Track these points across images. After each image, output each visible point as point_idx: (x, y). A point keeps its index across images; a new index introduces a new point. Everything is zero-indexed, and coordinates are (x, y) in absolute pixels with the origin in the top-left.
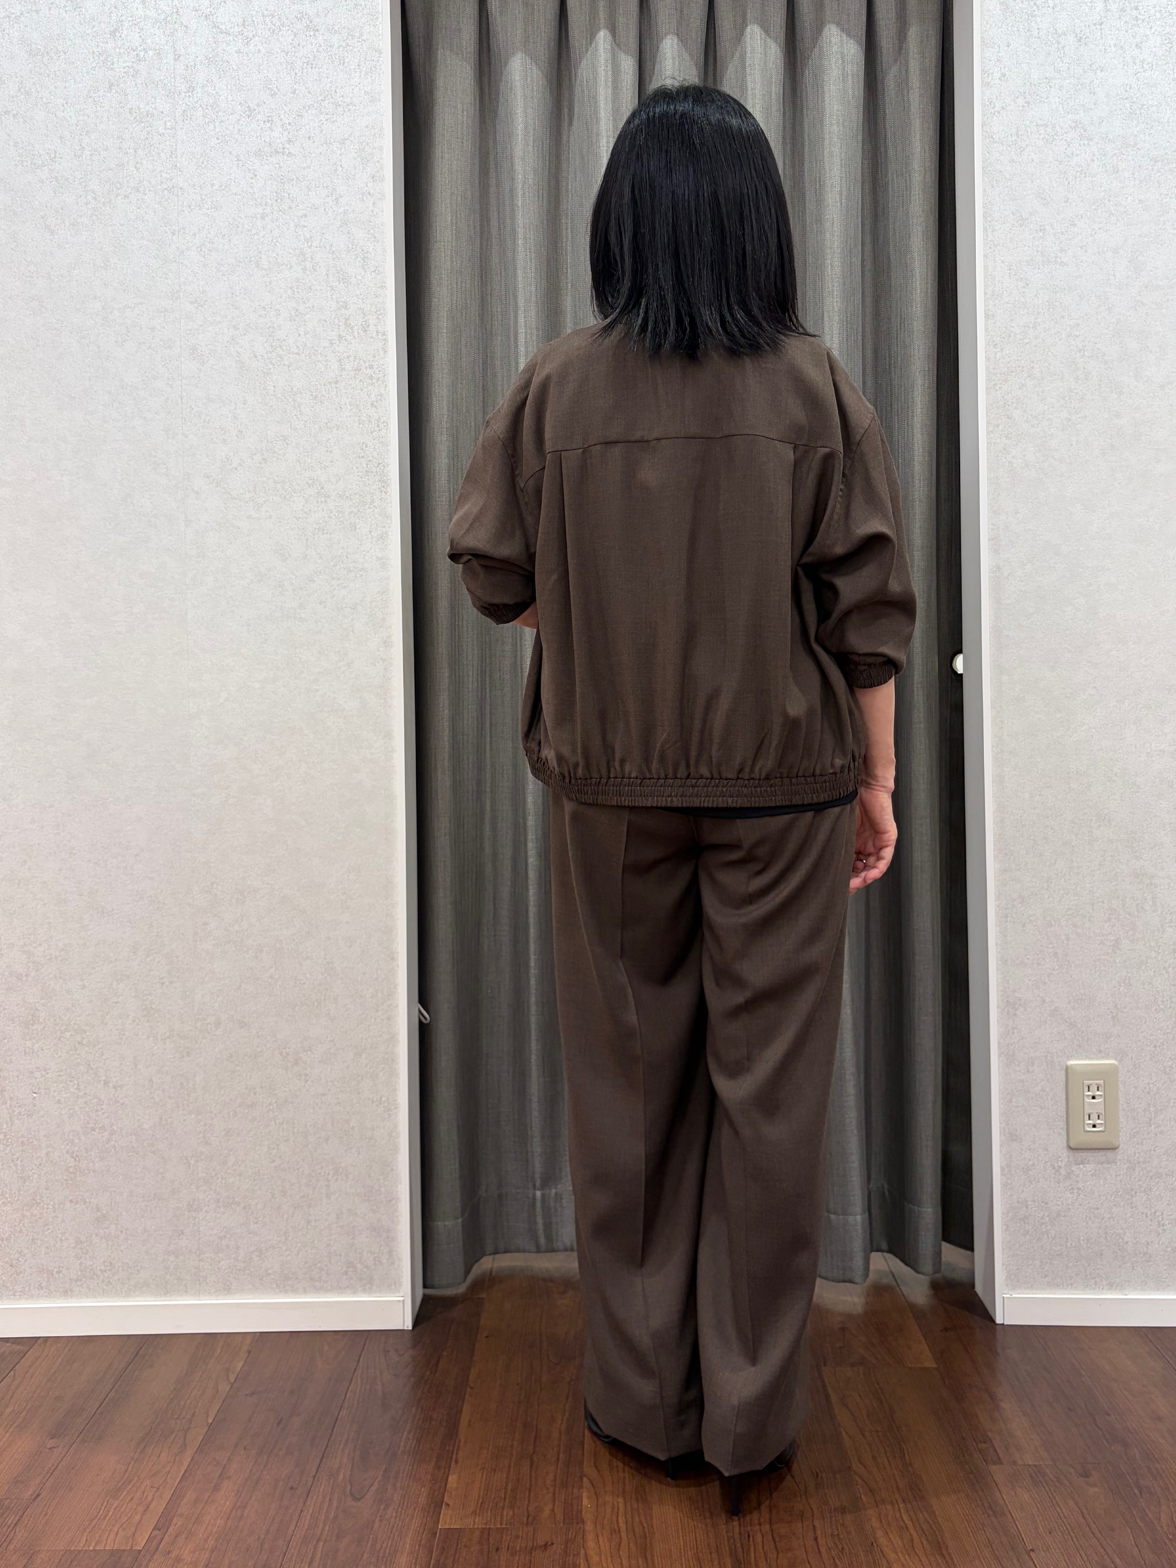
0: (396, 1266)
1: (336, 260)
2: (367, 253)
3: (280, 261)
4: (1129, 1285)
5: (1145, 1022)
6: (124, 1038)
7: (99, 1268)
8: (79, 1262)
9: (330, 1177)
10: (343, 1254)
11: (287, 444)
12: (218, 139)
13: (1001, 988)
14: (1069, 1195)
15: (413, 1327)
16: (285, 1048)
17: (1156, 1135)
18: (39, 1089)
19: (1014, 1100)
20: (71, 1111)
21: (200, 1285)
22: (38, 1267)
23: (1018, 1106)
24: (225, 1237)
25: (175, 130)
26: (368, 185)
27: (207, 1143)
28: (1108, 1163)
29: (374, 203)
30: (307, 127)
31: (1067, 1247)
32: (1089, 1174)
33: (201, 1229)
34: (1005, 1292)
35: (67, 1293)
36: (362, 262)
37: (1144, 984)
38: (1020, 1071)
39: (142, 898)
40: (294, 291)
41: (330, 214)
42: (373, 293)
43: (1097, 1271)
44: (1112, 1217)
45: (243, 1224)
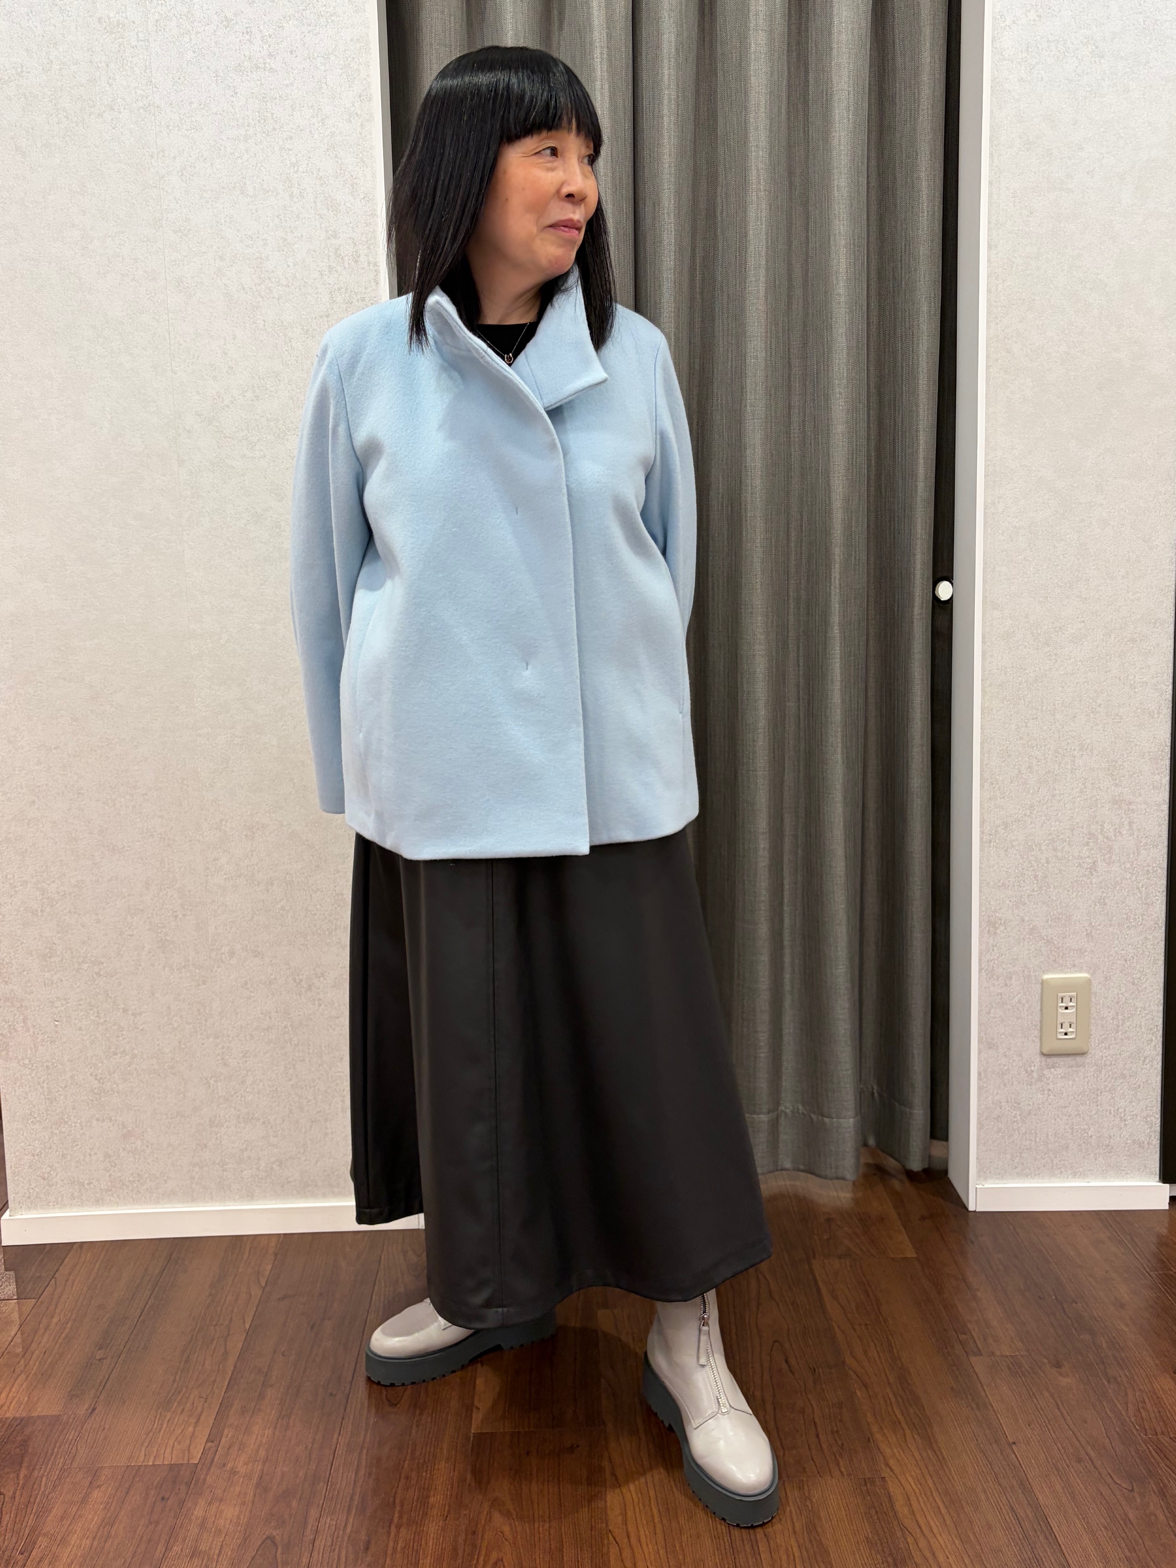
3: (265, 187)
4: (1091, 1174)
5: (1118, 938)
6: (140, 968)
7: (127, 1179)
8: (108, 1174)
13: (983, 909)
14: (1042, 1096)
16: (298, 975)
17: (1122, 1040)
18: (60, 1017)
19: (992, 1012)
20: (93, 1038)
21: (225, 1192)
22: (70, 1180)
23: (995, 1018)
24: (246, 1149)
25: (148, 42)
27: (225, 1064)
28: (1078, 1066)
29: (362, 125)
31: (1036, 1141)
32: (1059, 1076)
33: (224, 1142)
34: (978, 1183)
35: (98, 1202)
36: (351, 188)
37: (1117, 903)
38: (998, 985)
39: (152, 836)
40: (281, 220)
41: (316, 136)
42: (363, 221)
43: (1063, 1162)
44: (1079, 1115)
45: (263, 1137)
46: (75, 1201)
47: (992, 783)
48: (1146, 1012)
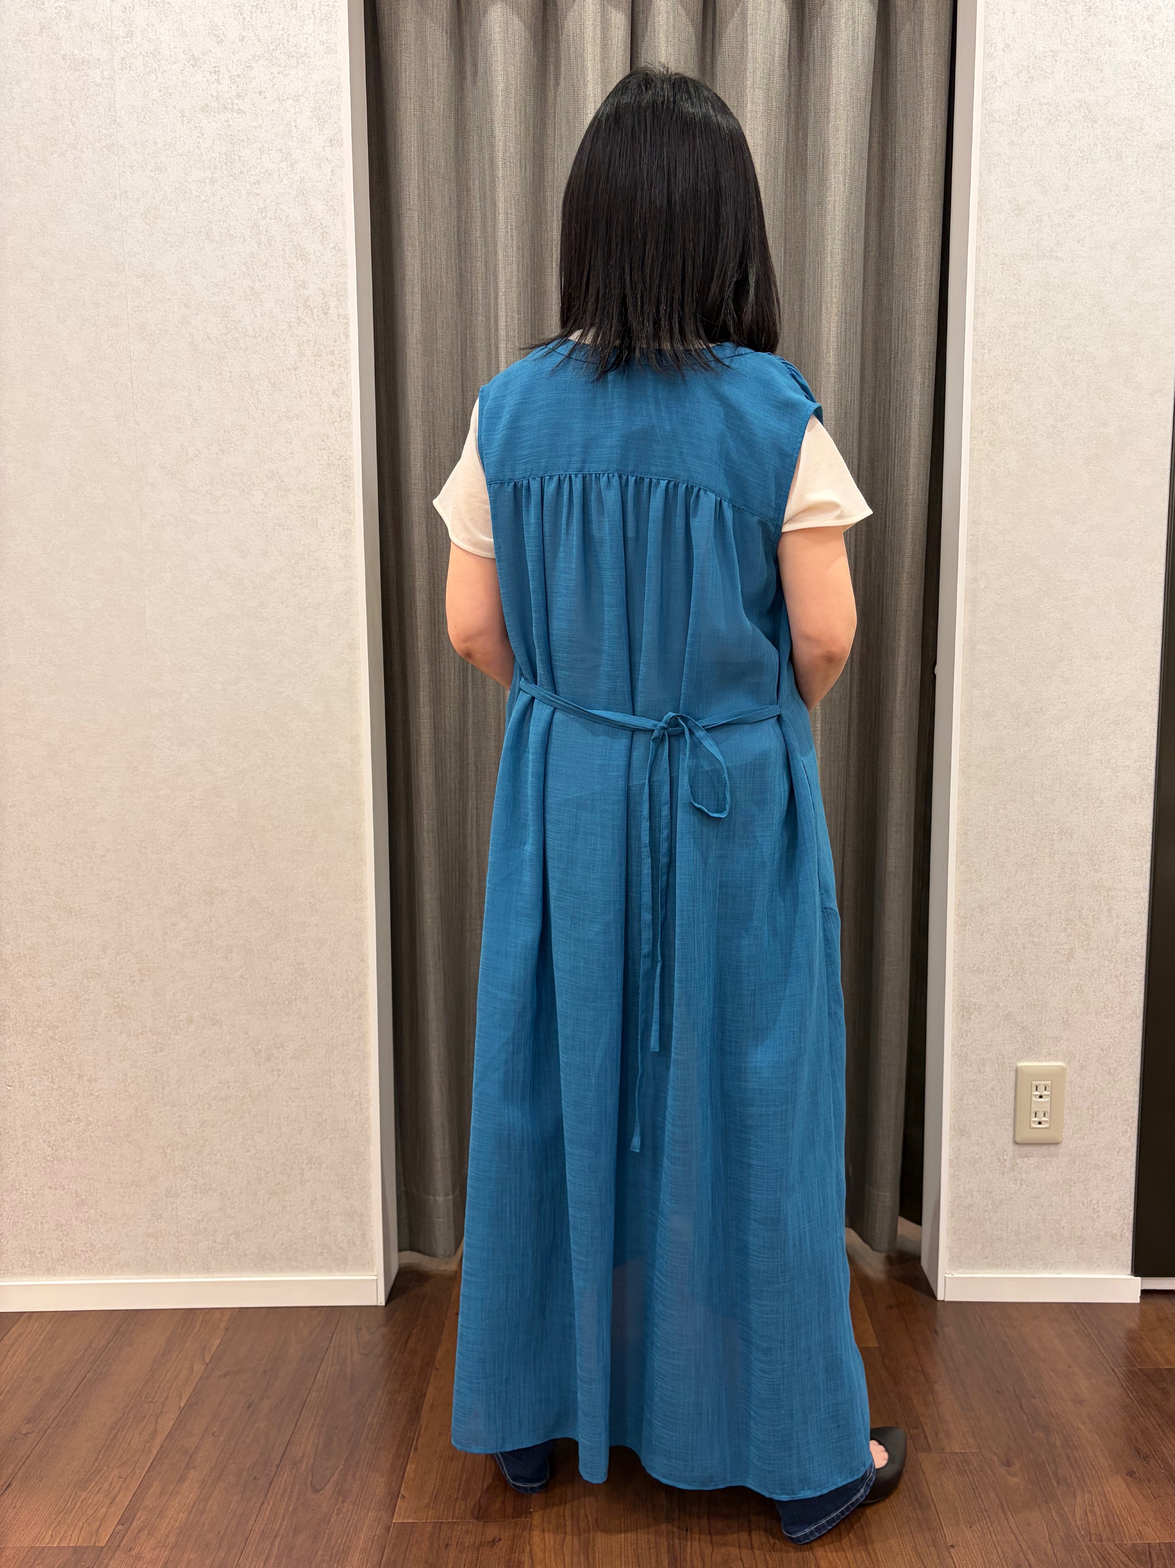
0: (369, 1247)
1: (293, 233)
2: (325, 227)
3: (232, 232)
4: (1063, 1265)
5: (1094, 1027)
8: (60, 1243)
9: (304, 1165)
10: (318, 1237)
11: (245, 434)
12: (160, 91)
13: (957, 993)
14: (1013, 1186)
15: (386, 1304)
16: (257, 1045)
17: (1097, 1131)
18: (13, 1082)
19: (965, 1098)
21: (180, 1264)
22: (21, 1248)
23: (968, 1105)
26: (326, 149)
27: (182, 1134)
29: (332, 171)
30: (258, 79)
31: (1007, 1232)
32: (1032, 1166)
33: (179, 1213)
34: (947, 1272)
35: (50, 1271)
36: (321, 237)
37: (1094, 992)
38: (972, 1071)
39: (110, 899)
40: (248, 267)
41: (285, 182)
42: (333, 272)
43: (1035, 1253)
44: (1051, 1205)
45: (220, 1209)
46: (26, 1270)
47: (968, 866)
48: (1122, 1102)
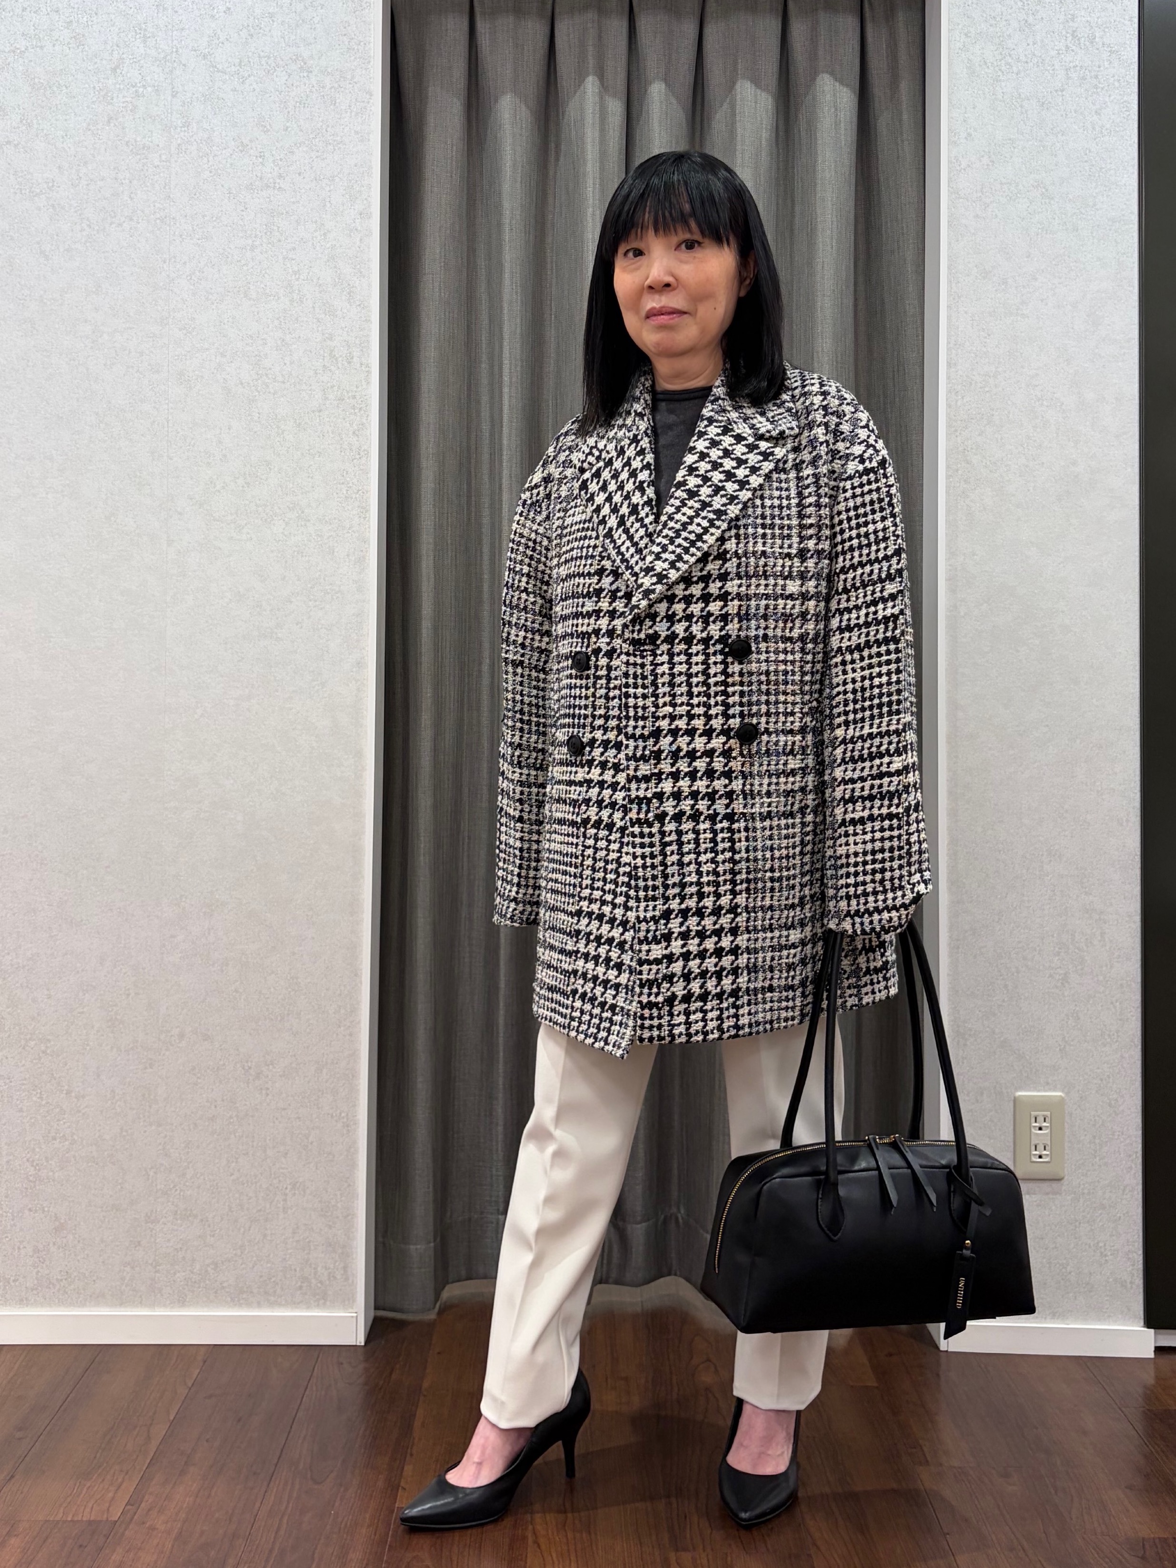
0: (350, 1281)
1: (323, 293)
2: (353, 287)
4: (1071, 1315)
5: (1093, 1056)
6: (88, 1048)
7: (55, 1277)
8: (36, 1270)
10: (298, 1269)
12: (211, 172)
13: (952, 1018)
15: (366, 1342)
16: (247, 1062)
17: (1100, 1166)
20: (33, 1120)
21: (155, 1296)
24: (181, 1249)
25: (170, 163)
26: (356, 221)
28: (1056, 1193)
29: (361, 240)
30: (298, 163)
36: (348, 296)
37: (1091, 1018)
38: (969, 1101)
40: (281, 322)
42: (358, 326)
47: (959, 887)
48: (1124, 1136)
